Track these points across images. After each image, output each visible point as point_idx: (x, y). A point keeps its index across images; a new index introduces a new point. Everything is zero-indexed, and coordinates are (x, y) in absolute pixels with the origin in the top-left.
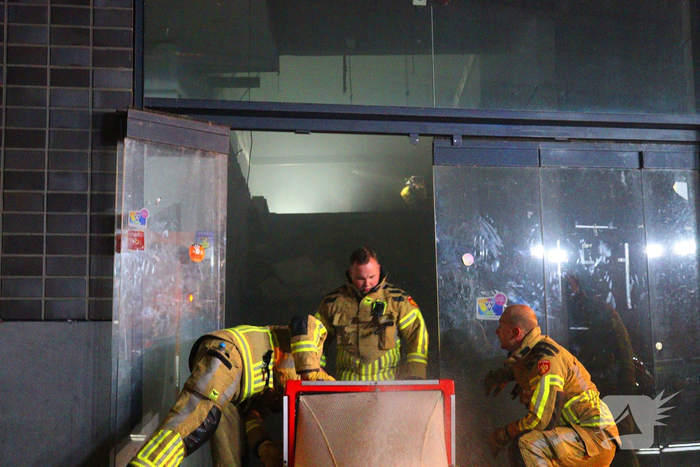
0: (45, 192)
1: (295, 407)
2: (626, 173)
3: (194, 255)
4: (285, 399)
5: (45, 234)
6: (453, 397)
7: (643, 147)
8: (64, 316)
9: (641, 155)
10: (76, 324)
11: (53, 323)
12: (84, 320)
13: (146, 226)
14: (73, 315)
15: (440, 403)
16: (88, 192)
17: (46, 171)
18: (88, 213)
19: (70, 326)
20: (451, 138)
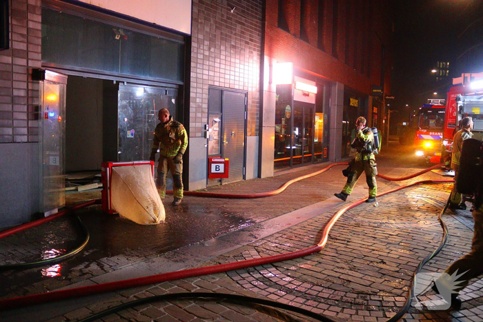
1: (111, 171)
2: (162, 96)
7: (166, 89)
9: (166, 91)
20: (124, 82)
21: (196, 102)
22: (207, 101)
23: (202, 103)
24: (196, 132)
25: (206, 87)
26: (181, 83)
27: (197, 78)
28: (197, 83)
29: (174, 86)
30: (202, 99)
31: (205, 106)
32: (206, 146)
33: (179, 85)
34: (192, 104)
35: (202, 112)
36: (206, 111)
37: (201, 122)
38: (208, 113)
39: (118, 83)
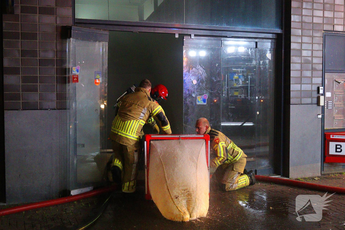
0: (38, 58)
1: (149, 145)
2: (251, 50)
3: (96, 83)
4: (145, 142)
5: (38, 75)
6: (209, 142)
7: (257, 40)
8: (47, 108)
9: (256, 43)
10: (52, 111)
11: (43, 111)
12: (55, 109)
13: (79, 73)
14: (51, 107)
15: (204, 144)
16: (55, 58)
17: (38, 50)
18: (55, 67)
19: (50, 112)
20: (190, 35)
21: (301, 56)
22: (320, 54)
23: (312, 56)
24: (301, 98)
25: (319, 34)
26: (279, 31)
27: (302, 22)
28: (302, 29)
29: (270, 36)
30: (312, 51)
31: (317, 61)
32: (320, 116)
33: (277, 34)
34: (293, 59)
35: (313, 69)
36: (321, 67)
37: (312, 84)
38: (324, 71)
39: (182, 36)
